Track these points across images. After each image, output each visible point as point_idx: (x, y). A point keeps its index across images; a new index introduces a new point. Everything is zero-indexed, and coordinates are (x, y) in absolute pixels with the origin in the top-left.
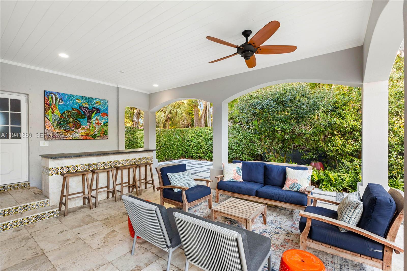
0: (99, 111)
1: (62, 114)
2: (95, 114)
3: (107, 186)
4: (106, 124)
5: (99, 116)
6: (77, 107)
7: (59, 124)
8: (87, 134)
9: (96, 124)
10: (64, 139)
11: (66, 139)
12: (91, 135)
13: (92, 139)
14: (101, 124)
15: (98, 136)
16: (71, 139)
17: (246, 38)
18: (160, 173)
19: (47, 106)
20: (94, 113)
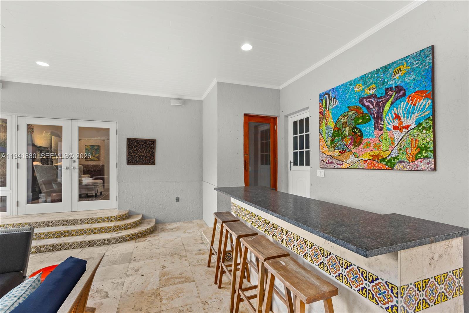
0: (402, 92)
1: (336, 123)
2: (392, 103)
4: (425, 124)
5: (403, 106)
6: (355, 101)
8: (375, 157)
9: (395, 128)
10: (339, 167)
11: (341, 167)
12: (384, 160)
13: (387, 169)
14: (407, 127)
15: (401, 162)
16: (348, 168)
19: (322, 116)
20: (388, 104)
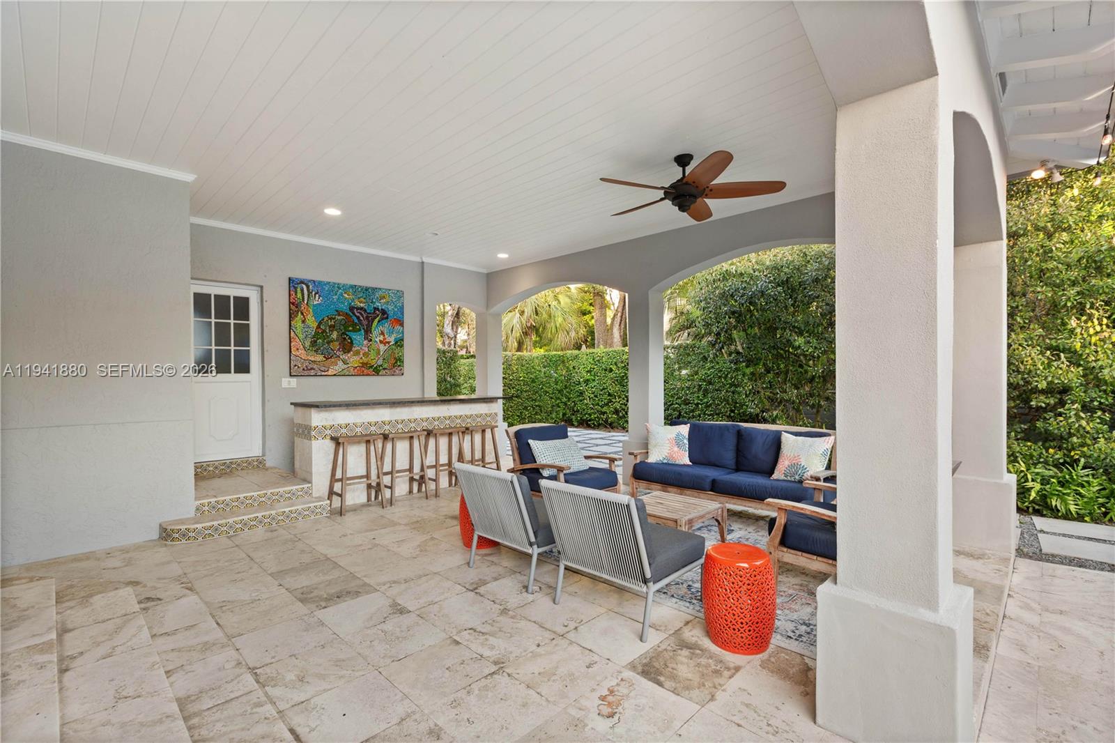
0: (386, 316)
1: (320, 323)
2: (379, 321)
3: (408, 468)
4: (399, 343)
5: (386, 326)
6: (344, 307)
7: (314, 343)
8: (364, 365)
9: (381, 342)
10: (323, 373)
11: (326, 373)
12: (372, 367)
13: (374, 375)
14: (389, 343)
15: (384, 369)
16: (335, 375)
17: (681, 168)
18: (514, 440)
19: (294, 309)
20: (376, 320)
